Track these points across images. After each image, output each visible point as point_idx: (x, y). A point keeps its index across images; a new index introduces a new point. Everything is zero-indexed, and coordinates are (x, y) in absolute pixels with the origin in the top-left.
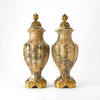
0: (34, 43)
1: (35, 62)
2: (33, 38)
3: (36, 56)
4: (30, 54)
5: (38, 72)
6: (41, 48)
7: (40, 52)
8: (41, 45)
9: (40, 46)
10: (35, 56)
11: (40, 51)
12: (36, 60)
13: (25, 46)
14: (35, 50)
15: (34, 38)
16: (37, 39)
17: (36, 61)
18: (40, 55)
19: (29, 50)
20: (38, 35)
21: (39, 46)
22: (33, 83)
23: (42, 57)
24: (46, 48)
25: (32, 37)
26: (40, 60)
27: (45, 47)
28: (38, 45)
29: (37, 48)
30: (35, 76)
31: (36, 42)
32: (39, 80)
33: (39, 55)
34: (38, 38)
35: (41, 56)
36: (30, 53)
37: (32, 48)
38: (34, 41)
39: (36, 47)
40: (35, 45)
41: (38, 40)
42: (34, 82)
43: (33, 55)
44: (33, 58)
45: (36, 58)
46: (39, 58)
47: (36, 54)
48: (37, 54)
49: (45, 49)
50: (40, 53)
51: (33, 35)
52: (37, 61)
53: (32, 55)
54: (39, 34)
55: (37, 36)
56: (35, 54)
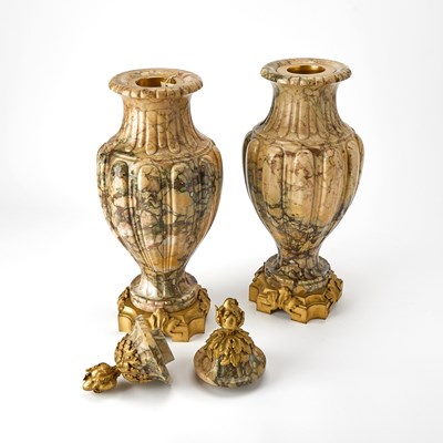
0: (148, 161)
1: (156, 245)
2: (141, 128)
3: (161, 220)
4: (128, 209)
5: (172, 272)
6: (184, 185)
7: (177, 204)
8: (180, 173)
9: (177, 179)
10: (154, 221)
11: (177, 197)
12: (159, 236)
13: (102, 165)
14: (153, 197)
15: (144, 130)
16: (160, 135)
17: (159, 241)
18: (179, 216)
19: (126, 194)
20: (163, 116)
21: (173, 175)
22: (151, 320)
23: (188, 224)
24: (206, 178)
25: (135, 124)
26: (177, 234)
27: (202, 174)
28: (167, 172)
29: (162, 186)
30: (158, 287)
31: (158, 156)
32: (176, 308)
33: (174, 218)
34: (165, 130)
35: (182, 219)
36: (128, 204)
37: (140, 188)
38: (146, 147)
39: (159, 180)
40: (153, 174)
41: (165, 139)
42: (155, 318)
43: (146, 219)
44: (146, 228)
45: (160, 228)
46: (174, 229)
47: (157, 212)
48: (164, 212)
49: (203, 184)
50: (177, 208)
51: (141, 114)
52: (164, 237)
53: (139, 217)
54: (168, 112)
55: (160, 120)
56: (153, 215)
